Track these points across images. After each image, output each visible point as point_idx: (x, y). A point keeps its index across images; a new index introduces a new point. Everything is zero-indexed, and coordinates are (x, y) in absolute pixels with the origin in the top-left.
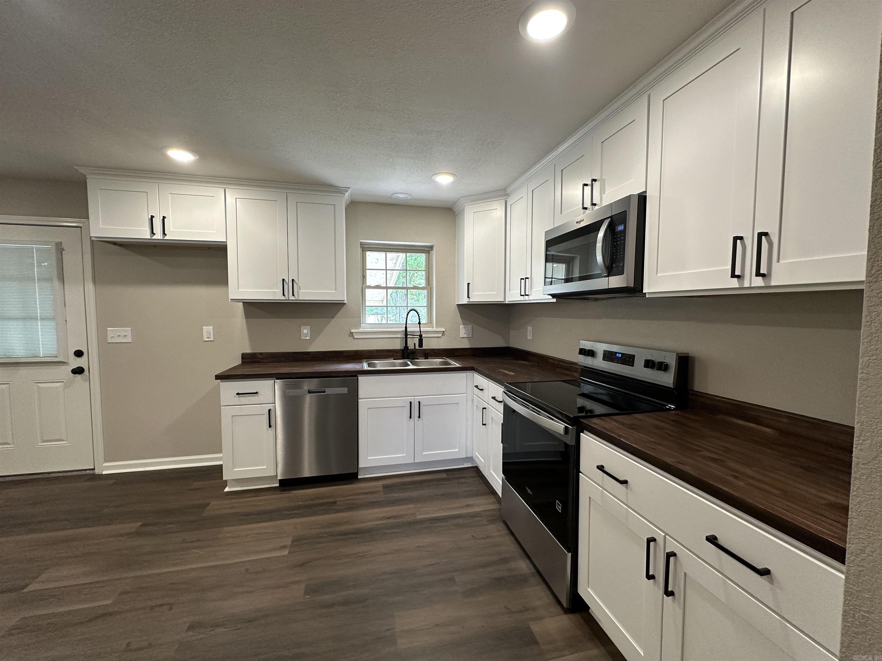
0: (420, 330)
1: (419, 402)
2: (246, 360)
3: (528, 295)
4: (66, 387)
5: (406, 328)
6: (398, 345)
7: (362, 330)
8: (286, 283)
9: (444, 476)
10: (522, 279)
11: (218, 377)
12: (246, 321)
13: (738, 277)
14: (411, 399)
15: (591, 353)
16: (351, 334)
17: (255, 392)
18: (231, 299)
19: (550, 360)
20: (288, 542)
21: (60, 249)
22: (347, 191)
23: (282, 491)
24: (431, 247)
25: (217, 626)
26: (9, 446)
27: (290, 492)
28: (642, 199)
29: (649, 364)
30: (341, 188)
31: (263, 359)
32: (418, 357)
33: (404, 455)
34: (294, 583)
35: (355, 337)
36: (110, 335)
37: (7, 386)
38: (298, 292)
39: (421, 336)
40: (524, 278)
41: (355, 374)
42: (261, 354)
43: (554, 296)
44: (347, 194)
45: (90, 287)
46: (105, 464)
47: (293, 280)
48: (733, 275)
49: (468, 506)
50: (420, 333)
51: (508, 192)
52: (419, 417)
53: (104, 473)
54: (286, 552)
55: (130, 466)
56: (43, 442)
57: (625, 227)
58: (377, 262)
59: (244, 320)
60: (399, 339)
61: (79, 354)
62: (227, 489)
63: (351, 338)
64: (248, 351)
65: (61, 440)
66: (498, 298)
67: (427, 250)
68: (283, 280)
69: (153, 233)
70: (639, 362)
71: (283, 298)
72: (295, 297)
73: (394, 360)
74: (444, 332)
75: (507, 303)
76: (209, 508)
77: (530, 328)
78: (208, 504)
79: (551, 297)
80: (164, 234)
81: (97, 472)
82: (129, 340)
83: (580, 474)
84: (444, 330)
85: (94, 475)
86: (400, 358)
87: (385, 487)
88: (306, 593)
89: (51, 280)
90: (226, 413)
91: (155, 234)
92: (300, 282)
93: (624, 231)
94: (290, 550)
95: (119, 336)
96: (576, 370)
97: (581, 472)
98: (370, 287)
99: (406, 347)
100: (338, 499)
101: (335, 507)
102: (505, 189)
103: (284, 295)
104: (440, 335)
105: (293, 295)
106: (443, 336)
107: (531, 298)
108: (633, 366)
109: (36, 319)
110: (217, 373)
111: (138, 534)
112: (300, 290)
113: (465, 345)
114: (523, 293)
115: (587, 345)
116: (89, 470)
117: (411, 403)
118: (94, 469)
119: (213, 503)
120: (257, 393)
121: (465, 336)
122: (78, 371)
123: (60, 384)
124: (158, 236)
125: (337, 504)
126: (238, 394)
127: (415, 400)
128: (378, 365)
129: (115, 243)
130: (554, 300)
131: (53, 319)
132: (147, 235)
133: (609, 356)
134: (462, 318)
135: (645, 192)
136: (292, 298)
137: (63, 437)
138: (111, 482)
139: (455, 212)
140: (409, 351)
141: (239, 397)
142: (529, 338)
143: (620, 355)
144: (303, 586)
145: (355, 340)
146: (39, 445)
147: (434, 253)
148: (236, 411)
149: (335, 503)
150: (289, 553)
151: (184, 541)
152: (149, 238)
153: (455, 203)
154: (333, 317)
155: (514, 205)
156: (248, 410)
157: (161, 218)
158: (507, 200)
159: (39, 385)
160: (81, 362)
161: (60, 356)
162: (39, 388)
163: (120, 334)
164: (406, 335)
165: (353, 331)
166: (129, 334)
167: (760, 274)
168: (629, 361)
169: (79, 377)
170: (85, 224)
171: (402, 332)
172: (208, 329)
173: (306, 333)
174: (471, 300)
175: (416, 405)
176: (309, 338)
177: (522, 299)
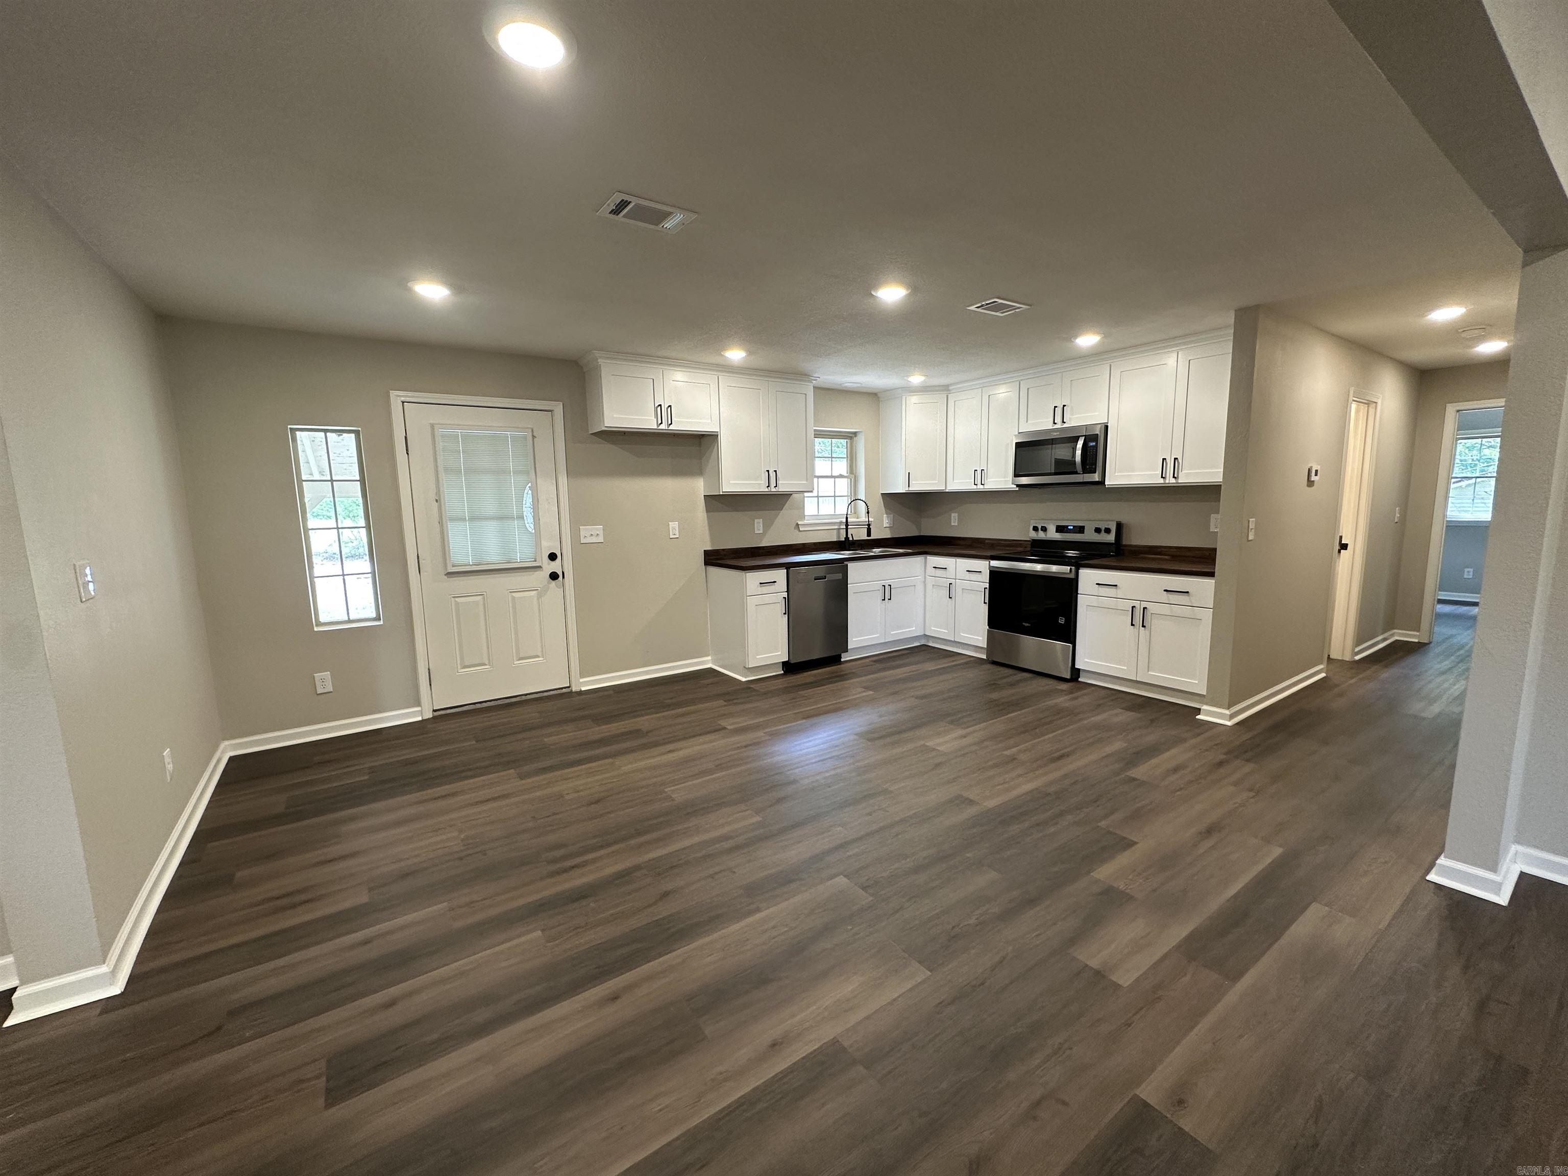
0: (869, 519)
1: (889, 586)
2: (709, 558)
3: (983, 484)
4: (540, 596)
5: (847, 518)
6: (840, 537)
10: (976, 470)
12: (707, 515)
13: (1164, 478)
14: (883, 583)
15: (1044, 528)
16: (798, 525)
17: (773, 581)
24: (855, 434)
26: (485, 667)
28: (1107, 427)
29: (1098, 530)
31: (725, 555)
33: (878, 635)
35: (801, 529)
36: (582, 533)
37: (481, 597)
39: (869, 524)
40: (980, 469)
41: (844, 561)
42: (723, 550)
43: (1018, 486)
45: (563, 480)
46: (581, 680)
47: (775, 471)
48: (1162, 477)
51: (949, 390)
52: (890, 599)
53: (583, 689)
55: (613, 679)
56: (519, 660)
57: (1097, 444)
59: (705, 514)
60: (837, 531)
61: (553, 557)
63: (797, 531)
64: (709, 548)
65: (538, 657)
67: (851, 436)
68: (767, 471)
70: (1091, 531)
71: (766, 490)
72: (776, 489)
75: (947, 491)
79: (1015, 486)
81: (574, 689)
82: (601, 539)
84: (877, 520)
85: (571, 692)
87: (874, 662)
89: (527, 473)
90: (751, 602)
92: (780, 473)
93: (1096, 447)
95: (591, 535)
96: (1024, 546)
98: (818, 477)
99: (847, 538)
102: (948, 386)
103: (767, 487)
106: (878, 526)
107: (986, 487)
108: (1083, 533)
109: (512, 518)
113: (888, 535)
114: (977, 483)
115: (1041, 523)
116: (565, 688)
117: (883, 586)
118: (569, 687)
121: (888, 526)
122: (554, 576)
123: (534, 592)
124: (663, 427)
126: (760, 584)
127: (886, 583)
130: (1017, 489)
133: (1060, 529)
134: (887, 508)
135: (1108, 423)
137: (540, 654)
139: (878, 398)
140: (854, 541)
141: (761, 587)
142: (953, 524)
143: (1072, 527)
145: (800, 533)
146: (515, 663)
147: (859, 440)
148: (759, 600)
152: (656, 428)
154: (781, 509)
155: (956, 403)
156: (767, 599)
157: (666, 406)
158: (949, 395)
159: (514, 594)
160: (555, 566)
161: (535, 561)
162: (513, 598)
163: (592, 533)
164: (847, 525)
165: (800, 523)
166: (601, 533)
167: (1174, 477)
168: (1081, 529)
169: (553, 583)
170: (558, 408)
171: (841, 523)
172: (674, 525)
173: (759, 526)
174: (910, 489)
175: (887, 588)
176: (761, 532)
177: (976, 487)
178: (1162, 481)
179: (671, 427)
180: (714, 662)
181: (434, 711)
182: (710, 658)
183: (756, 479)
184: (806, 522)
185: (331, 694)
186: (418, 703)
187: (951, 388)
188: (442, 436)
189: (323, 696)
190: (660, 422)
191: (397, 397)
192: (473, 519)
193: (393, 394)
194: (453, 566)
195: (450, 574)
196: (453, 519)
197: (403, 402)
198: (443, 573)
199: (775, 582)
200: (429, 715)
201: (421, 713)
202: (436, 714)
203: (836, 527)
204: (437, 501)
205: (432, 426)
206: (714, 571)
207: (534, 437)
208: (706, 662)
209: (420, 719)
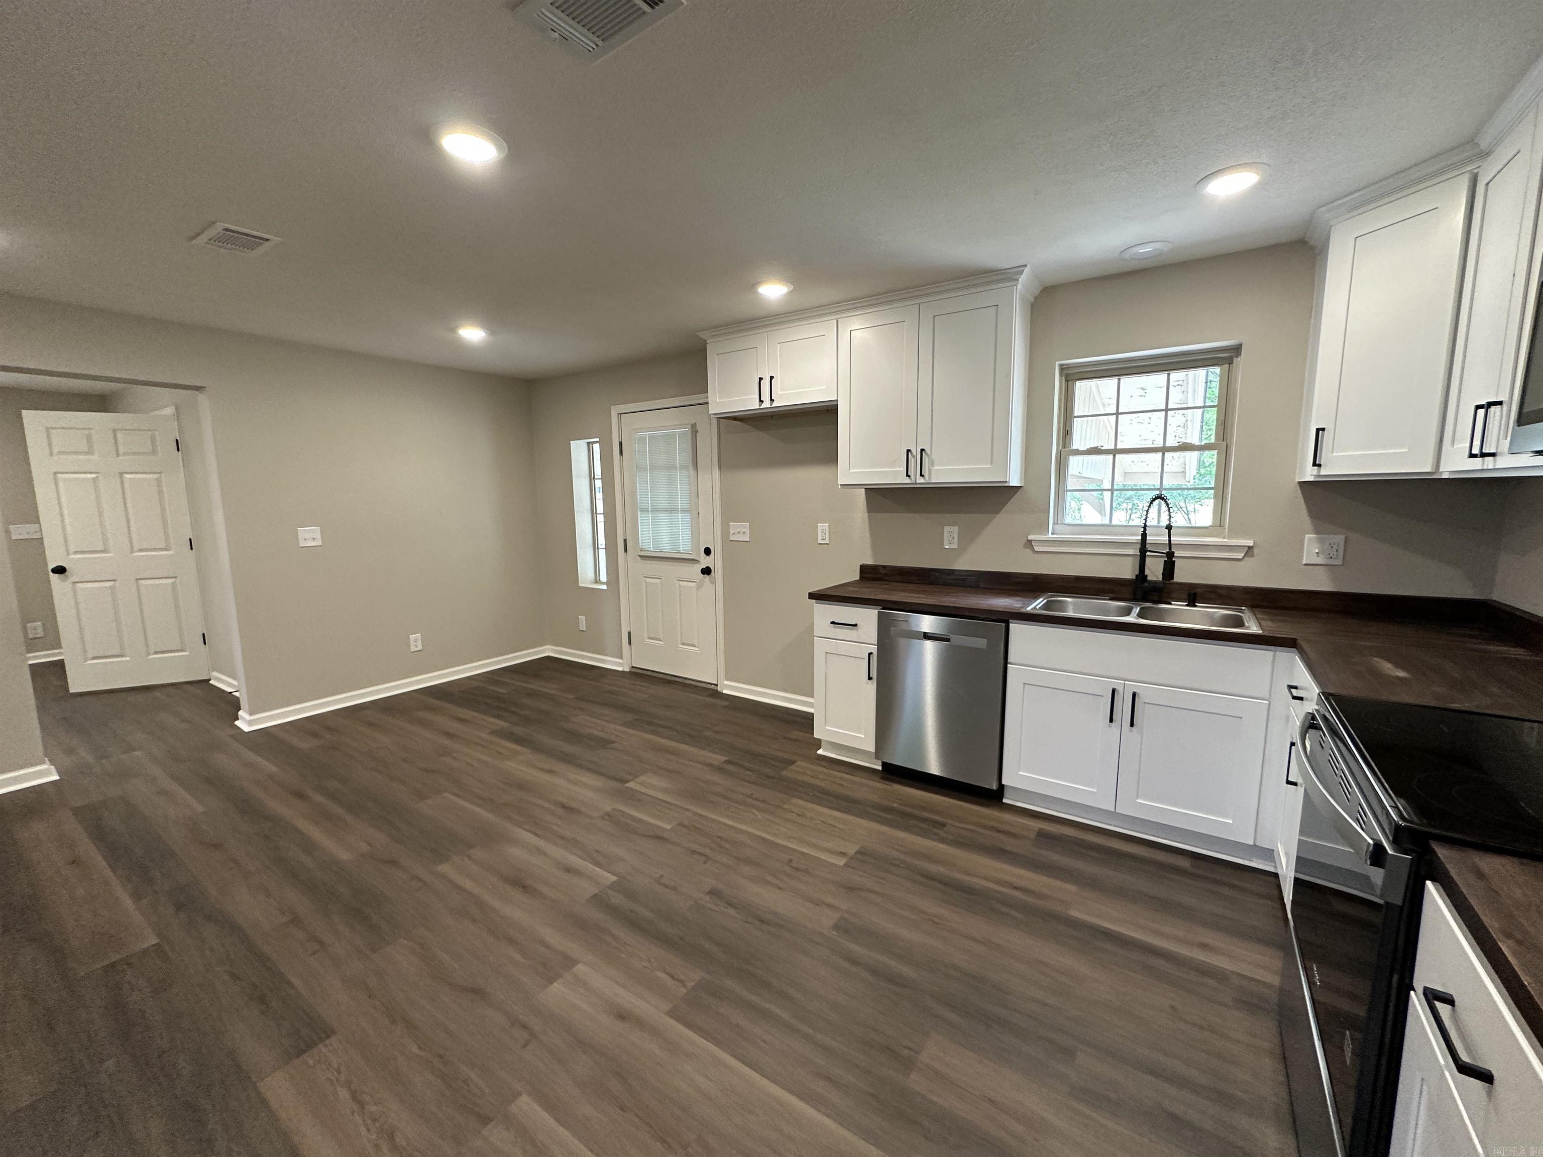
0: (1170, 541)
1: (1134, 695)
2: (867, 576)
3: (1493, 455)
4: (699, 588)
5: (1144, 535)
6: (1127, 571)
7: (1050, 535)
8: (913, 456)
9: (1185, 863)
10: (1478, 407)
11: (812, 596)
12: (869, 517)
14: (1118, 684)
16: (1029, 541)
17: (854, 623)
18: (841, 485)
20: (852, 850)
21: (694, 431)
22: (1021, 272)
23: (883, 778)
24: (1237, 350)
25: (732, 905)
26: (661, 642)
27: (891, 784)
30: (1010, 271)
31: (886, 575)
32: (1169, 600)
33: (1092, 790)
34: (829, 906)
35: (1037, 549)
36: (731, 531)
37: (661, 581)
38: (930, 471)
39: (1170, 555)
40: (1484, 402)
41: (1005, 618)
42: (884, 567)
44: (1023, 278)
45: (716, 473)
46: (725, 682)
47: (922, 450)
49: (1204, 946)
50: (1170, 548)
51: (1484, 144)
52: (1132, 725)
53: (725, 692)
54: (841, 862)
56: (681, 644)
58: (1144, 394)
59: (866, 515)
60: (1131, 559)
61: (707, 551)
62: (820, 752)
63: (1028, 551)
64: (870, 562)
65: (695, 646)
66: (1421, 466)
68: (908, 451)
69: (761, 401)
71: (907, 481)
72: (925, 479)
73: (1110, 599)
74: (1250, 548)
75: (1445, 476)
76: (793, 767)
78: (793, 762)
80: (772, 400)
81: (719, 689)
82: (747, 538)
83: (1412, 993)
84: (1250, 543)
85: (717, 691)
86: (1128, 597)
87: (1041, 834)
88: (836, 927)
89: (688, 468)
90: (820, 647)
91: (763, 402)
92: (935, 453)
94: (847, 862)
95: (739, 532)
97: (1414, 990)
98: (1078, 452)
99: (1142, 576)
100: (950, 822)
101: (939, 832)
102: (1471, 141)
103: (908, 475)
104: (1240, 556)
105: (922, 475)
106: (1246, 559)
109: (677, 510)
110: (814, 589)
111: (719, 769)
112: (933, 466)
113: (1322, 583)
114: (1476, 451)
116: (714, 684)
117: (1114, 691)
118: (717, 685)
119: (799, 763)
120: (856, 625)
121: (1319, 560)
122: (707, 571)
123: (694, 584)
124: (767, 404)
125: (945, 829)
126: (833, 623)
127: (1125, 688)
128: (1071, 607)
129: (735, 419)
131: (689, 511)
132: (756, 405)
134: (1311, 517)
136: (920, 480)
137: (695, 643)
138: (726, 703)
139: (1312, 248)
140: (1146, 584)
141: (834, 627)
144: (837, 915)
145: (1035, 555)
146: (679, 646)
148: (831, 646)
149: (943, 825)
150: (845, 865)
151: (750, 796)
152: (758, 408)
153: (1309, 223)
154: (998, 512)
155: (1493, 184)
156: (843, 647)
158: (1481, 168)
160: (706, 562)
161: (696, 553)
163: (741, 531)
164: (1144, 549)
165: (1036, 538)
166: (747, 530)
169: (708, 577)
172: (823, 527)
173: (951, 537)
176: (955, 546)
177: (1477, 463)
179: (773, 404)
181: (633, 667)
184: (1049, 537)
185: (585, 632)
186: (622, 658)
189: (581, 632)
190: (762, 399)
191: (615, 410)
192: (653, 510)
193: (612, 407)
194: (642, 551)
195: (642, 557)
196: (641, 510)
197: (621, 414)
198: (639, 555)
200: (627, 669)
201: (621, 665)
202: (634, 670)
205: (635, 431)
209: (620, 669)
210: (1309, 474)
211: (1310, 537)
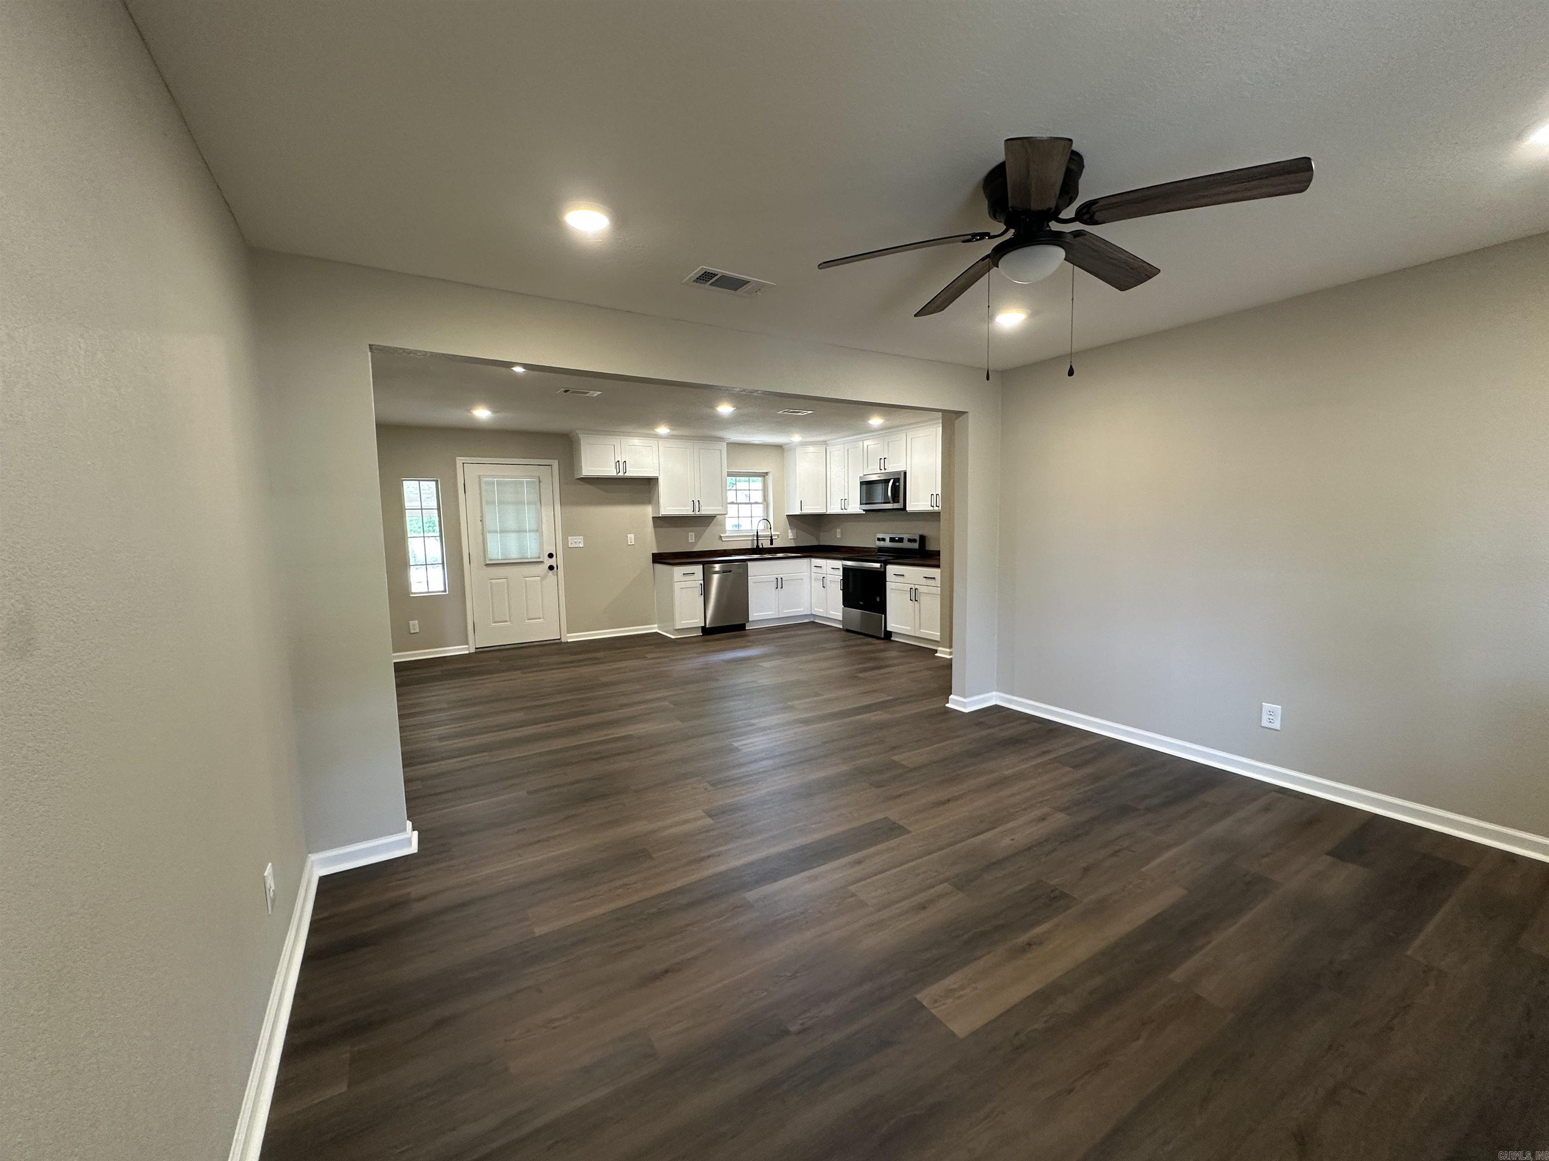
0: (771, 533)
1: (781, 578)
3: (846, 509)
4: (542, 580)
5: (757, 532)
8: (695, 503)
10: (840, 500)
12: (655, 530)
14: (776, 576)
15: (884, 540)
16: (721, 537)
19: (856, 549)
23: (704, 637)
24: (767, 473)
26: (507, 623)
27: (708, 637)
28: (905, 473)
29: (909, 540)
31: (667, 556)
33: (773, 614)
35: (723, 540)
36: (570, 541)
37: (505, 580)
38: (699, 509)
39: (771, 537)
40: (844, 499)
41: (745, 561)
42: (664, 553)
43: (864, 510)
45: (558, 507)
46: (568, 635)
48: (931, 506)
50: (771, 535)
52: (781, 588)
53: (569, 641)
56: (528, 620)
57: (899, 483)
59: (653, 529)
60: (752, 541)
61: (551, 556)
63: (720, 541)
64: (655, 551)
65: (540, 618)
66: (822, 511)
67: (764, 475)
68: (693, 501)
70: (905, 541)
71: (693, 513)
72: (699, 512)
74: (778, 535)
75: (828, 513)
77: (839, 530)
79: (862, 511)
80: (625, 472)
81: (563, 640)
82: (582, 545)
83: (887, 579)
84: (778, 533)
85: (561, 643)
89: (536, 504)
90: (677, 586)
92: (700, 502)
93: (899, 485)
95: (575, 542)
96: (874, 551)
98: (730, 503)
99: (758, 546)
102: (826, 441)
103: (693, 511)
104: (776, 537)
106: (782, 538)
107: (848, 511)
108: (902, 542)
109: (526, 531)
112: (701, 507)
113: (792, 544)
114: (841, 508)
115: (880, 536)
116: (558, 639)
117: (776, 579)
118: (560, 639)
121: (792, 537)
122: (551, 568)
123: (539, 577)
124: (621, 474)
126: (684, 574)
127: (779, 577)
130: (864, 512)
131: (537, 531)
133: (892, 540)
134: (789, 525)
135: (906, 470)
136: (697, 513)
137: (540, 616)
139: (783, 449)
140: (760, 548)
141: (684, 576)
142: (838, 537)
143: (898, 539)
145: (723, 542)
146: (526, 622)
147: (770, 478)
148: (683, 585)
152: (615, 475)
154: (709, 526)
155: (832, 453)
156: (689, 584)
157: (623, 462)
158: (827, 448)
159: (526, 579)
160: (552, 562)
161: (539, 558)
162: (526, 581)
163: (577, 541)
164: (757, 537)
165: (722, 535)
166: (582, 541)
167: (937, 506)
168: (901, 540)
169: (551, 572)
170: (555, 463)
171: (754, 535)
172: (631, 537)
173: (691, 537)
174: (803, 512)
175: (779, 580)
176: (694, 541)
177: (842, 511)
178: (932, 508)
179: (626, 474)
180: (659, 628)
181: (476, 648)
182: (656, 625)
183: (684, 506)
184: (727, 535)
185: (417, 635)
186: (467, 643)
187: (828, 442)
188: (485, 483)
189: (414, 635)
190: (618, 472)
191: (459, 460)
192: (501, 532)
193: (458, 459)
194: (490, 560)
195: (487, 565)
196: (489, 532)
197: (463, 463)
198: (483, 564)
199: (694, 573)
200: (473, 650)
201: (468, 649)
202: (477, 650)
203: (751, 538)
204: (481, 521)
205: (479, 476)
206: (659, 567)
207: (540, 481)
208: (654, 628)
209: (467, 652)
210: (798, 512)
211: (790, 531)
